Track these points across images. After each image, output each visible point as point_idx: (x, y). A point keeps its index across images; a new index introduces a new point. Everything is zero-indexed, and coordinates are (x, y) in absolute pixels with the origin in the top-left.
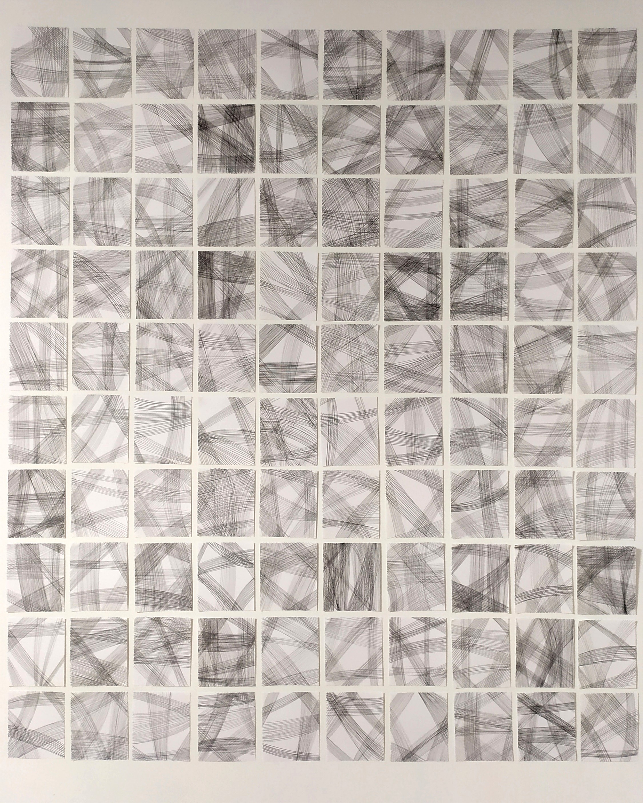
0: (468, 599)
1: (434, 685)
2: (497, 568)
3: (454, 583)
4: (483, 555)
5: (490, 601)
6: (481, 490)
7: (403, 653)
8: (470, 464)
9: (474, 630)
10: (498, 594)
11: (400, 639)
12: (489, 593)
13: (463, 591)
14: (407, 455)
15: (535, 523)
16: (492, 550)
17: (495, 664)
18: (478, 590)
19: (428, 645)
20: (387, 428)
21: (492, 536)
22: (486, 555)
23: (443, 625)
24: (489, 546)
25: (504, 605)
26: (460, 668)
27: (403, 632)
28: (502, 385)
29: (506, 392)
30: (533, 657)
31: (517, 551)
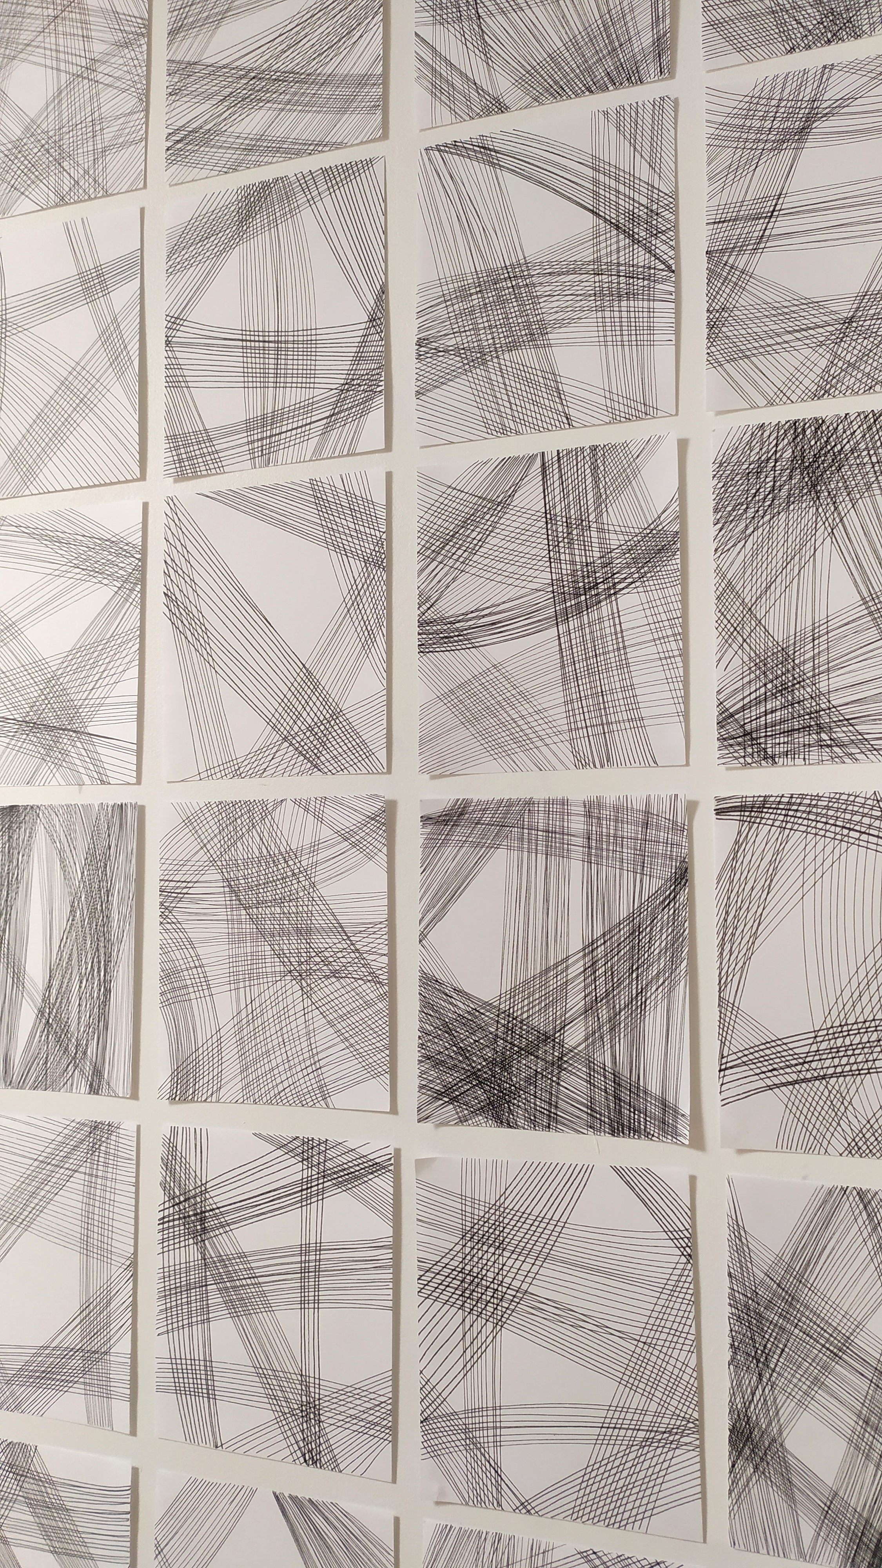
0: (493, 1063)
1: (336, 1468)
2: (631, 917)
3: (428, 981)
4: (565, 854)
5: (599, 1080)
6: (553, 545)
7: (215, 1298)
8: (504, 431)
9: (524, 1216)
10: (636, 1045)
11: (204, 1230)
12: (593, 1037)
13: (470, 1021)
14: (249, 426)
15: (823, 686)
16: (609, 828)
17: (624, 1409)
18: (540, 1022)
19: (317, 1270)
20: (175, 322)
21: (607, 760)
22: (578, 852)
23: (383, 1183)
24: (592, 810)
25: (664, 1104)
26: (456, 1402)
27: (218, 1198)
28: (647, 39)
29: (666, 70)
30: (821, 1396)
31: (731, 826)
